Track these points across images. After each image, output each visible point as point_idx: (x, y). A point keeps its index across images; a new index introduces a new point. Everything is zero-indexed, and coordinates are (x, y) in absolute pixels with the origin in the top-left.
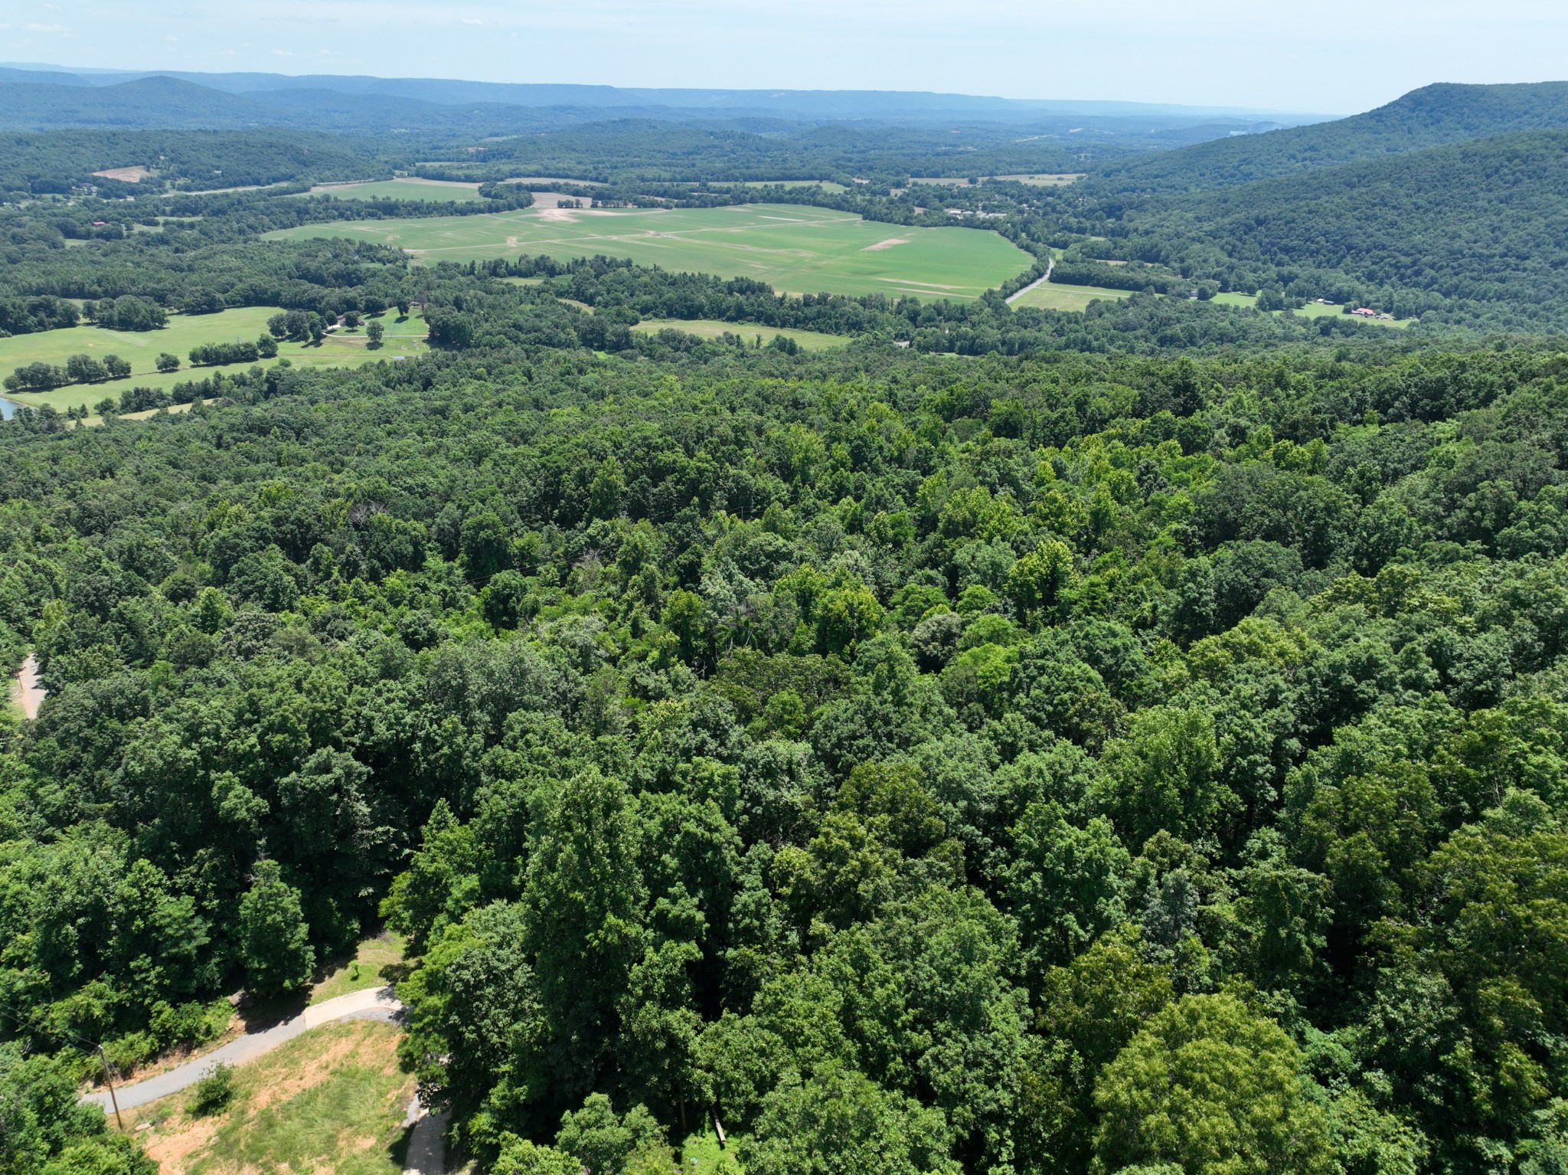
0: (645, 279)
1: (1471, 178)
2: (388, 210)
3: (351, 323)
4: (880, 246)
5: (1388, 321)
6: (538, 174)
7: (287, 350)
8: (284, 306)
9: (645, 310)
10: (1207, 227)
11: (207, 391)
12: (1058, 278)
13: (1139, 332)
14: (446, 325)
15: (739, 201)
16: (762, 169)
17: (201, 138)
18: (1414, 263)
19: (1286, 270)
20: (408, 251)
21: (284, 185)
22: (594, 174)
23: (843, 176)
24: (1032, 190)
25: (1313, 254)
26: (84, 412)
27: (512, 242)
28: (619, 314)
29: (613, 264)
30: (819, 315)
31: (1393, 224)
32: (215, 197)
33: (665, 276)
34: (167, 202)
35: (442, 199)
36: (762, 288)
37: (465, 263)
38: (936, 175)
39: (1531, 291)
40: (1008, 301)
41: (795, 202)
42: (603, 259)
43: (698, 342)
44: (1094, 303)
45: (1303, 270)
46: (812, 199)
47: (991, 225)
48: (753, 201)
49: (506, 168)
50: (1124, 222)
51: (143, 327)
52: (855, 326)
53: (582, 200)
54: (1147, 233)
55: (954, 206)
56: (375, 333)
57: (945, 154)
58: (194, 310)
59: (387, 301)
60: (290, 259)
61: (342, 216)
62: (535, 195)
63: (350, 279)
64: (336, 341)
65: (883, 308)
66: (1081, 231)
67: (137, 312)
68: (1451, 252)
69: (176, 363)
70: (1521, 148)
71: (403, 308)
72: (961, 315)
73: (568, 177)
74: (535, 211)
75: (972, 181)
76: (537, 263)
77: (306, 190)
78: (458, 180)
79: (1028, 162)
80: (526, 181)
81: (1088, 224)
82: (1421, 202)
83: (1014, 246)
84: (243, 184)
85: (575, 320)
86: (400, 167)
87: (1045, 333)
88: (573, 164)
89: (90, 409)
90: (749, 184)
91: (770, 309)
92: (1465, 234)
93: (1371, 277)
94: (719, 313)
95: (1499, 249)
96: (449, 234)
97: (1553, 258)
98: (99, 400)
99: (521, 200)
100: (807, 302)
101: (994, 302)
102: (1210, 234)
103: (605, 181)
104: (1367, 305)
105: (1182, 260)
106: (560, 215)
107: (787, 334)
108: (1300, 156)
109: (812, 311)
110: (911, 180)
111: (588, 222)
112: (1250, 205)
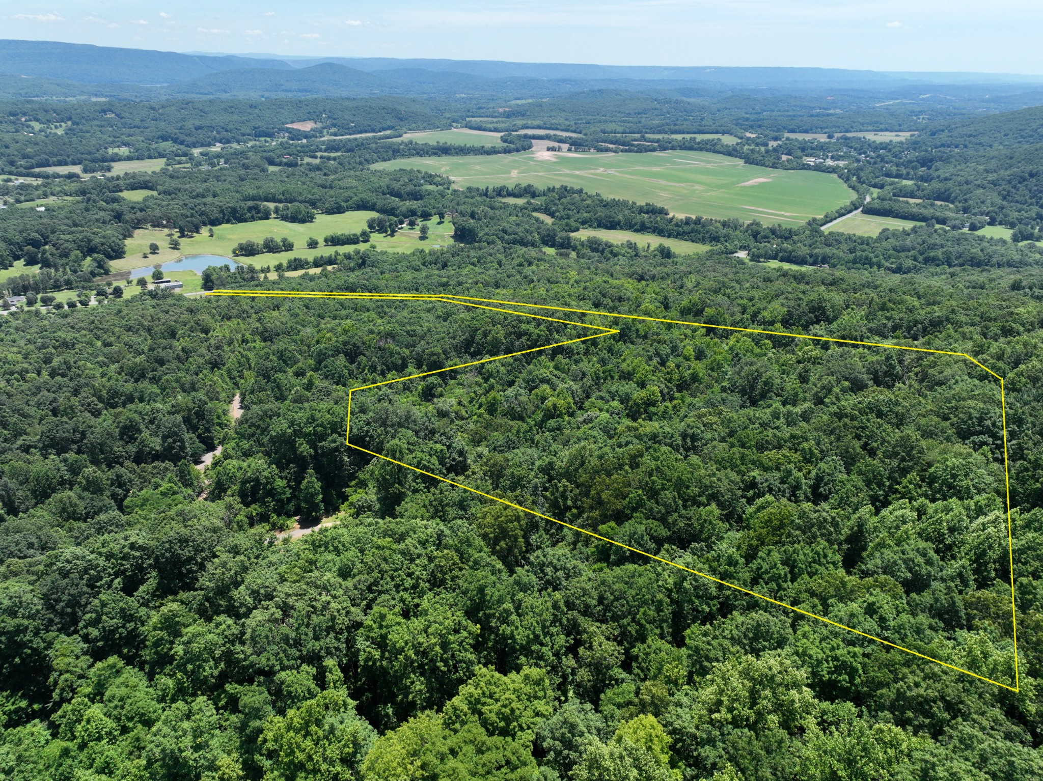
0: (589, 202)
2: (444, 150)
3: (412, 224)
4: (750, 183)
6: (539, 127)
7: (377, 239)
8: (378, 211)
9: (583, 223)
10: (991, 177)
11: (330, 261)
12: (870, 211)
13: (911, 253)
14: (463, 228)
15: (663, 149)
16: (685, 126)
17: (346, 103)
20: (452, 178)
21: (388, 132)
22: (574, 128)
23: (740, 132)
24: (872, 144)
26: (268, 270)
27: (514, 173)
28: (567, 225)
29: (572, 191)
30: (693, 230)
32: (349, 140)
33: (601, 201)
34: (323, 143)
35: (477, 145)
36: (662, 212)
37: (483, 187)
38: (806, 132)
40: (825, 227)
41: (701, 150)
42: (565, 188)
43: (610, 246)
44: (885, 230)
46: (711, 148)
47: (833, 170)
48: (673, 148)
49: (520, 122)
50: (932, 171)
51: (303, 221)
52: (715, 239)
53: (562, 145)
54: (946, 179)
55: (811, 155)
56: (424, 230)
57: (817, 115)
58: (330, 212)
59: (433, 212)
60: (385, 182)
61: (418, 154)
62: (533, 141)
63: (416, 196)
64: (402, 234)
65: (736, 228)
66: (899, 176)
67: (300, 212)
69: (317, 243)
71: (442, 216)
72: (788, 235)
73: (557, 129)
74: (532, 153)
75: (830, 137)
76: (525, 189)
77: (400, 136)
78: (490, 130)
79: (876, 122)
80: (530, 132)
81: (904, 171)
83: (845, 186)
84: (366, 132)
85: (540, 227)
86: (457, 122)
87: (841, 252)
88: (562, 121)
89: (272, 268)
90: (674, 136)
91: (662, 225)
94: (630, 226)
96: (478, 167)
98: (277, 263)
99: (523, 145)
100: (688, 222)
101: (814, 226)
102: (992, 182)
103: (580, 132)
105: (965, 201)
106: (546, 156)
107: (669, 243)
109: (687, 228)
110: (786, 135)
111: (563, 161)
112: (1030, 161)
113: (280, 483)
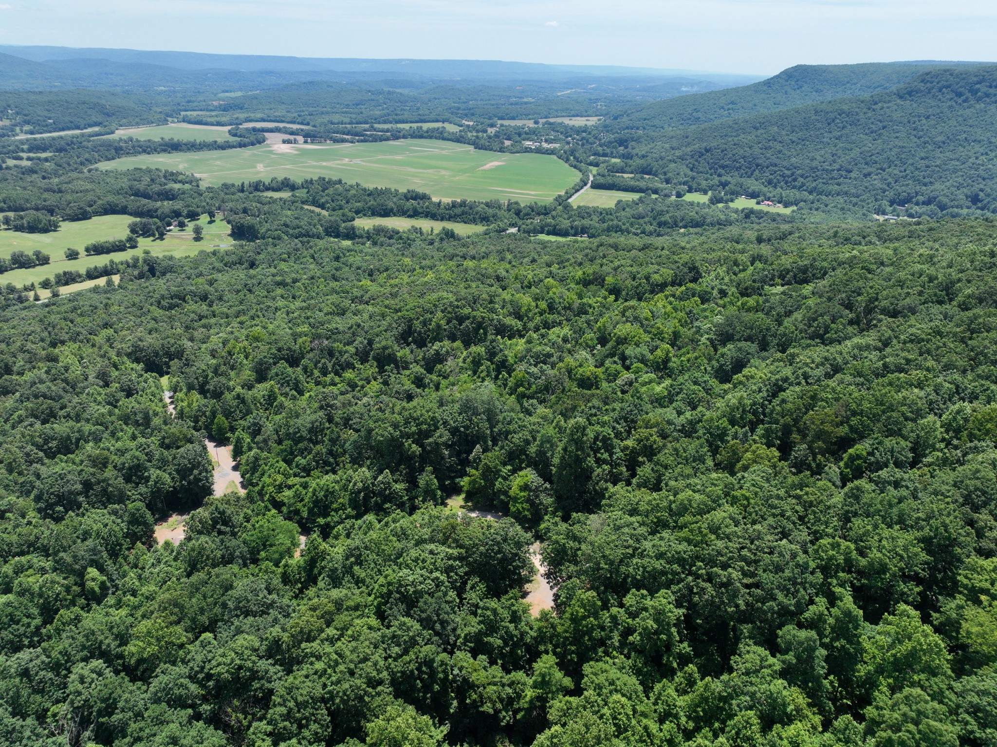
0: (353, 192)
1: (819, 125)
2: (173, 147)
3: (182, 225)
4: (488, 166)
5: (779, 209)
7: (144, 243)
8: (131, 214)
9: (357, 212)
10: (678, 153)
11: (106, 272)
12: (596, 186)
13: (647, 219)
14: (242, 225)
15: (396, 138)
16: (406, 116)
17: (32, 97)
18: (793, 174)
19: (723, 179)
20: (197, 175)
21: (96, 129)
22: (299, 120)
23: (457, 120)
24: (572, 128)
25: (738, 169)
26: (32, 287)
27: (260, 167)
28: (343, 215)
29: (331, 183)
30: (463, 213)
31: (780, 152)
32: (54, 139)
33: (365, 190)
34: (22, 142)
35: (210, 139)
36: (424, 197)
37: (238, 183)
38: (513, 118)
39: (853, 191)
40: (570, 200)
41: (431, 137)
42: (324, 179)
43: (398, 232)
44: (619, 202)
45: (733, 179)
46: (440, 136)
47: (551, 152)
48: (404, 137)
49: (242, 116)
50: (629, 149)
51: (45, 231)
52: (485, 219)
53: (297, 138)
54: (643, 156)
55: (528, 139)
56: (198, 231)
57: (516, 104)
58: (75, 218)
59: (199, 210)
60: (125, 183)
61: (144, 151)
62: (266, 134)
63: (169, 196)
64: (173, 237)
65: (499, 207)
66: (605, 155)
67: (40, 222)
68: (812, 168)
69: (77, 254)
70: (845, 107)
71: (212, 215)
72: (545, 211)
73: (282, 122)
74: (268, 146)
75: (536, 123)
76: (283, 183)
77: (113, 133)
78: (212, 124)
79: (567, 109)
80: (259, 125)
81: (608, 151)
82: (794, 139)
83: (567, 165)
84: (69, 129)
85: (320, 220)
86: (171, 116)
87: (593, 222)
88: (284, 113)
89: (36, 284)
90: (399, 126)
91: (434, 210)
92: (818, 158)
93: (770, 182)
94: (403, 213)
95: (836, 166)
96: (218, 163)
97: (865, 171)
98: (42, 279)
99: (255, 139)
100: (454, 205)
101: (562, 201)
102: (680, 157)
103: (308, 124)
104: (769, 199)
105: (665, 174)
106: (285, 148)
107: (449, 225)
108: (726, 107)
109: (458, 211)
110: (499, 122)
111: (304, 153)
112: (701, 140)
113: (399, 487)
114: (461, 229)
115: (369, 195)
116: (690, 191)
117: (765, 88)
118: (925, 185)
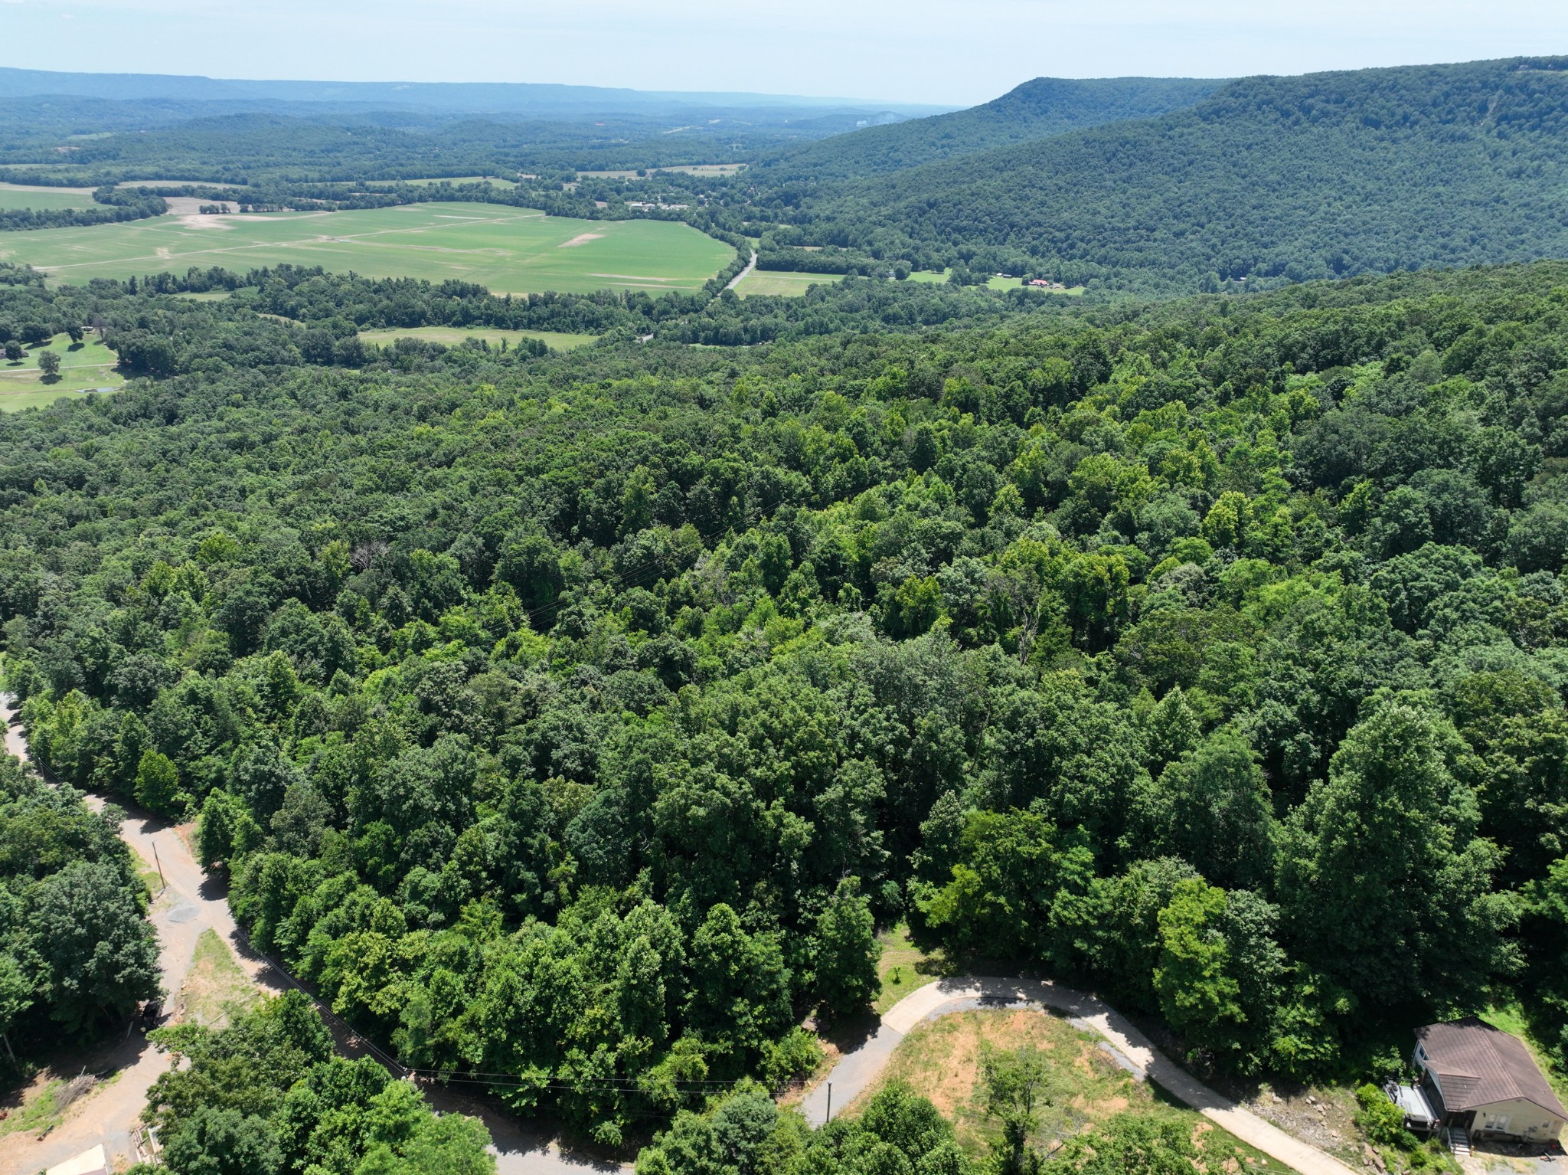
0: (345, 287)
1: (1094, 162)
3: (14, 355)
4: (577, 241)
5: (1058, 289)
6: (158, 177)
9: (361, 320)
10: (885, 211)
12: (765, 266)
13: (865, 313)
14: (141, 351)
15: (408, 201)
16: (418, 167)
18: (1067, 238)
19: (964, 248)
20: (38, 269)
22: (227, 175)
23: (508, 172)
24: (701, 180)
25: (983, 232)
27: (163, 253)
28: (335, 326)
29: (303, 274)
30: (553, 314)
31: (1043, 204)
33: (367, 283)
35: (54, 208)
36: (477, 292)
37: (123, 279)
38: (601, 168)
39: (1165, 259)
40: (730, 287)
41: (468, 199)
42: (288, 267)
43: (443, 350)
44: (812, 287)
45: (977, 247)
46: (486, 197)
47: (678, 217)
48: (421, 199)
49: (116, 170)
50: (803, 208)
52: (592, 323)
53: (230, 204)
54: (828, 219)
55: (633, 199)
56: (49, 364)
57: (601, 147)
59: (49, 326)
62: (168, 200)
65: (614, 302)
66: (766, 219)
68: (1096, 227)
70: (1129, 135)
71: (75, 333)
72: (692, 306)
73: (196, 179)
74: (173, 217)
75: (641, 173)
76: (211, 277)
78: (60, 184)
79: (686, 153)
80: (151, 185)
81: (769, 212)
82: (1061, 183)
83: (706, 236)
85: (292, 336)
87: (780, 320)
88: (197, 164)
90: (409, 182)
91: (499, 311)
92: (1103, 211)
93: (1034, 252)
94: (445, 319)
95: (1132, 223)
96: (78, 247)
97: (1174, 229)
99: (151, 207)
100: (533, 302)
101: (717, 289)
102: (889, 217)
103: (244, 182)
104: (1040, 277)
105: (870, 243)
106: (207, 221)
107: (535, 336)
108: (939, 144)
109: (543, 311)
110: (580, 174)
111: (244, 228)
112: (918, 189)
114: (556, 341)
115: (376, 292)
116: (915, 269)
117: (993, 113)
118: (1265, 246)
